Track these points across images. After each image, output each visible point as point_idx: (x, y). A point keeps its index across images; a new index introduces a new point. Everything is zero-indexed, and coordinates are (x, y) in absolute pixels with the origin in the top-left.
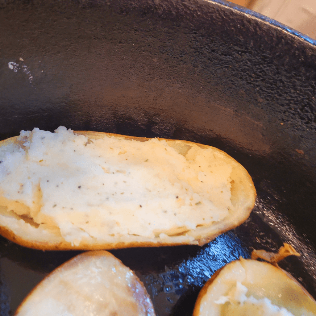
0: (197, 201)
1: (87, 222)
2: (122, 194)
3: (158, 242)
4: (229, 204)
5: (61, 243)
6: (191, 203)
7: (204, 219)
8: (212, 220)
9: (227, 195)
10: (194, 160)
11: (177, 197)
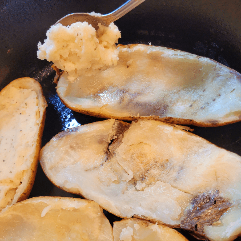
0: (25, 105)
1: (23, 157)
2: (12, 140)
3: (41, 124)
4: (30, 90)
5: (31, 169)
6: (25, 108)
7: (34, 102)
8: (35, 98)
9: (26, 91)
10: (4, 105)
11: (21, 114)
